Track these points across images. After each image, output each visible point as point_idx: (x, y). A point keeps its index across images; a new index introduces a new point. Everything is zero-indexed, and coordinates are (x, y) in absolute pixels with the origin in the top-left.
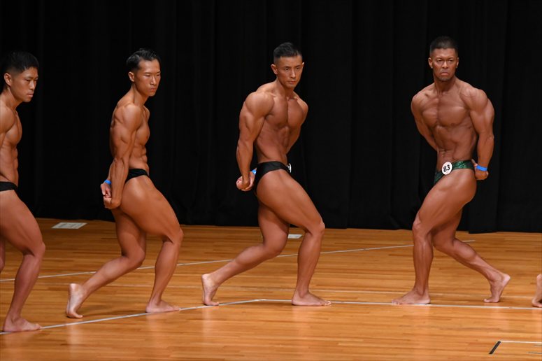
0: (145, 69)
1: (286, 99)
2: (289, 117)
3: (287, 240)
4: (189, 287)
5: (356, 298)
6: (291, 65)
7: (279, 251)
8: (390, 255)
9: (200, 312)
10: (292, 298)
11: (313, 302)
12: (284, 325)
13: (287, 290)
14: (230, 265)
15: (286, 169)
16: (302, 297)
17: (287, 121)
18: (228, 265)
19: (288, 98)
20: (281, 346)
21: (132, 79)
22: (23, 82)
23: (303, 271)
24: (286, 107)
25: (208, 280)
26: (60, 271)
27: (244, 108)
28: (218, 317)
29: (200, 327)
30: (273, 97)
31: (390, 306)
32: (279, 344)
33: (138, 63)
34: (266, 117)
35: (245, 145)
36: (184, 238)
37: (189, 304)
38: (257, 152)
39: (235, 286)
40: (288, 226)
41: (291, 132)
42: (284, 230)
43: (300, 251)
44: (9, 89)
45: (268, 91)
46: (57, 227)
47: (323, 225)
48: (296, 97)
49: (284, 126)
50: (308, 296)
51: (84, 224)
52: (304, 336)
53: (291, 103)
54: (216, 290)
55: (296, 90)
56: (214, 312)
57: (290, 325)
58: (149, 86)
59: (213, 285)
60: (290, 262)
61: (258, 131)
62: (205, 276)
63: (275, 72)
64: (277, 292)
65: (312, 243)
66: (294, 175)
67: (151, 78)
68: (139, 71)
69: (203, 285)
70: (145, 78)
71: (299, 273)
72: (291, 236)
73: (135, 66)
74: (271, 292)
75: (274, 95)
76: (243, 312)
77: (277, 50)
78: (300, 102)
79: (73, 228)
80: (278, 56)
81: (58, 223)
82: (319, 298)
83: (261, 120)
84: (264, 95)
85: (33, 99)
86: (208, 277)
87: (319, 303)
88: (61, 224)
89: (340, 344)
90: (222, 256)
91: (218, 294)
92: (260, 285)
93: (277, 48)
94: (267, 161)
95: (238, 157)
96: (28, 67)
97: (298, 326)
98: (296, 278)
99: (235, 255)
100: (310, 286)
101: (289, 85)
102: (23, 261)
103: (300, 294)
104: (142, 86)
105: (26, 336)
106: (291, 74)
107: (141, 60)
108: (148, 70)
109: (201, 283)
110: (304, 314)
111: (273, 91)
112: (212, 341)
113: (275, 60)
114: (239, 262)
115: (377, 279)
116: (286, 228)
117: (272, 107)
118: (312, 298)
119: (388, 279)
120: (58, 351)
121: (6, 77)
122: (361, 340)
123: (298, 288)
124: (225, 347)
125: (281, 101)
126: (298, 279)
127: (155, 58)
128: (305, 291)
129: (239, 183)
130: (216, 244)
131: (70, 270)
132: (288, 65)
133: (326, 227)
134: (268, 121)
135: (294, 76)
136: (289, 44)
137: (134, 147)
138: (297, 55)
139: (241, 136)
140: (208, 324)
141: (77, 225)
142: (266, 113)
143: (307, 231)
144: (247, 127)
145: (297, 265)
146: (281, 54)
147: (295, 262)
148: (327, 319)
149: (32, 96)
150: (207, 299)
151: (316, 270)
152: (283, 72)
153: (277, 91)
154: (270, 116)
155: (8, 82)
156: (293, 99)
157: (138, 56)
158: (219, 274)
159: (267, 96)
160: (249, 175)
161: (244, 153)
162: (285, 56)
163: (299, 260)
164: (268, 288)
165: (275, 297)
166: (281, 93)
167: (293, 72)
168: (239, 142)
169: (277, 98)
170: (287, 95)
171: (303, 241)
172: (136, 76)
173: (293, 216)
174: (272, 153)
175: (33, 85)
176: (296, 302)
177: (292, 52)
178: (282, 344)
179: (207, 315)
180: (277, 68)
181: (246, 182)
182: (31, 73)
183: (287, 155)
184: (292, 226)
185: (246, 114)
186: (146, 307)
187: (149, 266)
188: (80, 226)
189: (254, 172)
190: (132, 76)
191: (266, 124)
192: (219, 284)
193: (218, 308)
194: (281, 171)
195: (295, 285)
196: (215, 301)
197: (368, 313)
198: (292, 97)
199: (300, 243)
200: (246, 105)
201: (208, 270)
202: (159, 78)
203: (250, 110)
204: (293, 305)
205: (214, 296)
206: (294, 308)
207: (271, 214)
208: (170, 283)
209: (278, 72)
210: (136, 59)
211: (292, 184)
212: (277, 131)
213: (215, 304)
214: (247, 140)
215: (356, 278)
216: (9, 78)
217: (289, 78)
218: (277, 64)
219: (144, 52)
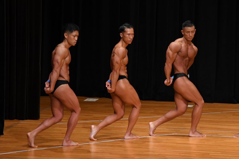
0: (127, 32)
1: (187, 45)
2: (189, 53)
3: (187, 108)
4: (143, 128)
5: (218, 134)
6: (190, 30)
7: (184, 113)
8: (233, 115)
9: (148, 139)
10: (189, 134)
11: (198, 135)
12: (185, 145)
13: (186, 130)
14: (161, 119)
15: (187, 77)
16: (193, 133)
17: (188, 55)
18: (161, 118)
19: (188, 45)
20: (184, 155)
21: (121, 36)
22: (72, 37)
23: (194, 121)
24: (187, 49)
25: (152, 125)
26: (87, 120)
27: (168, 49)
28: (156, 141)
29: (148, 145)
30: (181, 44)
31: (233, 138)
32: (183, 154)
33: (124, 29)
34: (178, 53)
35: (168, 65)
36: (142, 106)
37: (143, 135)
38: (174, 68)
39: (163, 128)
40: (187, 101)
41: (189, 60)
42: (185, 103)
43: (193, 112)
44: (66, 40)
45: (179, 41)
46: (86, 100)
47: (203, 101)
48: (193, 44)
49: (186, 58)
50: (196, 133)
51: (98, 99)
52: (194, 150)
53: (189, 47)
54: (155, 129)
55: (192, 41)
56: (154, 139)
57: (188, 145)
58: (129, 39)
59: (154, 127)
60: (188, 117)
61: (174, 59)
62: (151, 123)
63: (183, 34)
64: (182, 131)
65: (198, 109)
66: (190, 79)
67: (130, 36)
68: (125, 33)
69: (149, 127)
70: (127, 36)
71: (192, 122)
72: (189, 106)
73: (123, 31)
74: (180, 131)
75: (182, 43)
76: (167, 139)
77: (184, 24)
78: (194, 47)
79: (93, 101)
80: (184, 27)
81: (86, 99)
82: (201, 134)
83: (176, 54)
84: (177, 43)
85: (76, 45)
86: (152, 124)
87: (201, 136)
88: (88, 99)
89: (210, 154)
90: (158, 114)
91: (156, 131)
92: (174, 127)
93: (184, 23)
94: (178, 73)
95: (165, 70)
96: (75, 30)
97: (191, 146)
98: (191, 124)
99: (164, 114)
100: (197, 128)
101: (189, 39)
102: (71, 115)
103: (192, 131)
104: (126, 39)
105: (72, 148)
106: (189, 35)
107: (126, 28)
108: (129, 33)
109: (149, 126)
110: (194, 140)
111: (181, 42)
112: (153, 152)
113: (183, 28)
114: (165, 117)
115: (227, 125)
116: (187, 102)
117: (181, 49)
118: (198, 134)
119: (232, 126)
120: (86, 155)
121: (65, 35)
122: (220, 153)
123: (192, 129)
124: (159, 154)
125: (185, 46)
126: (192, 125)
127: (132, 27)
128: (195, 130)
129: (166, 82)
130: (155, 109)
131: (91, 119)
132: (188, 31)
133: (205, 102)
134: (179, 55)
135: (191, 35)
136: (189, 21)
137: (122, 65)
138: (192, 26)
139: (167, 61)
140: (151, 144)
141: (95, 100)
142: (178, 51)
143: (196, 104)
144: (169, 57)
145: (191, 119)
146: (186, 26)
147: (190, 118)
148: (204, 143)
149: (76, 43)
150: (151, 133)
151: (200, 121)
152: (186, 34)
153: (183, 42)
154: (180, 53)
155: (66, 37)
156: (191, 45)
157: (124, 26)
158: (157, 122)
159: (178, 44)
160: (170, 79)
161: (168, 69)
162: (187, 27)
163: (192, 117)
164: (179, 129)
165: (182, 133)
166: (185, 43)
167: (191, 34)
168: (166, 64)
169: (183, 45)
170: (188, 44)
171: (194, 108)
172: (123, 35)
173: (190, 97)
174: (181, 69)
175: (76, 38)
176: (190, 135)
177: (190, 25)
178: (184, 154)
179: (151, 140)
180: (184, 32)
181: (169, 81)
182: (75, 33)
183: (187, 71)
184: (189, 101)
185: (169, 51)
186: (124, 136)
187: (126, 118)
188: (96, 100)
189: (173, 77)
190: (121, 35)
191: (178, 56)
192: (157, 127)
193: (156, 137)
194: (184, 77)
195: (190, 127)
196: (155, 134)
197: (223, 141)
198: (190, 45)
199: (193, 109)
200: (169, 47)
201: (152, 120)
202: (133, 36)
203: (171, 50)
204: (189, 136)
205: (154, 132)
206: (190, 138)
207: (180, 97)
208: (135, 126)
209: (184, 33)
210: (124, 28)
211: (189, 83)
212: (183, 60)
213: (154, 135)
214: (169, 63)
215: (218, 125)
216: (66, 35)
217: (189, 36)
218: (184, 30)
219: (127, 24)
